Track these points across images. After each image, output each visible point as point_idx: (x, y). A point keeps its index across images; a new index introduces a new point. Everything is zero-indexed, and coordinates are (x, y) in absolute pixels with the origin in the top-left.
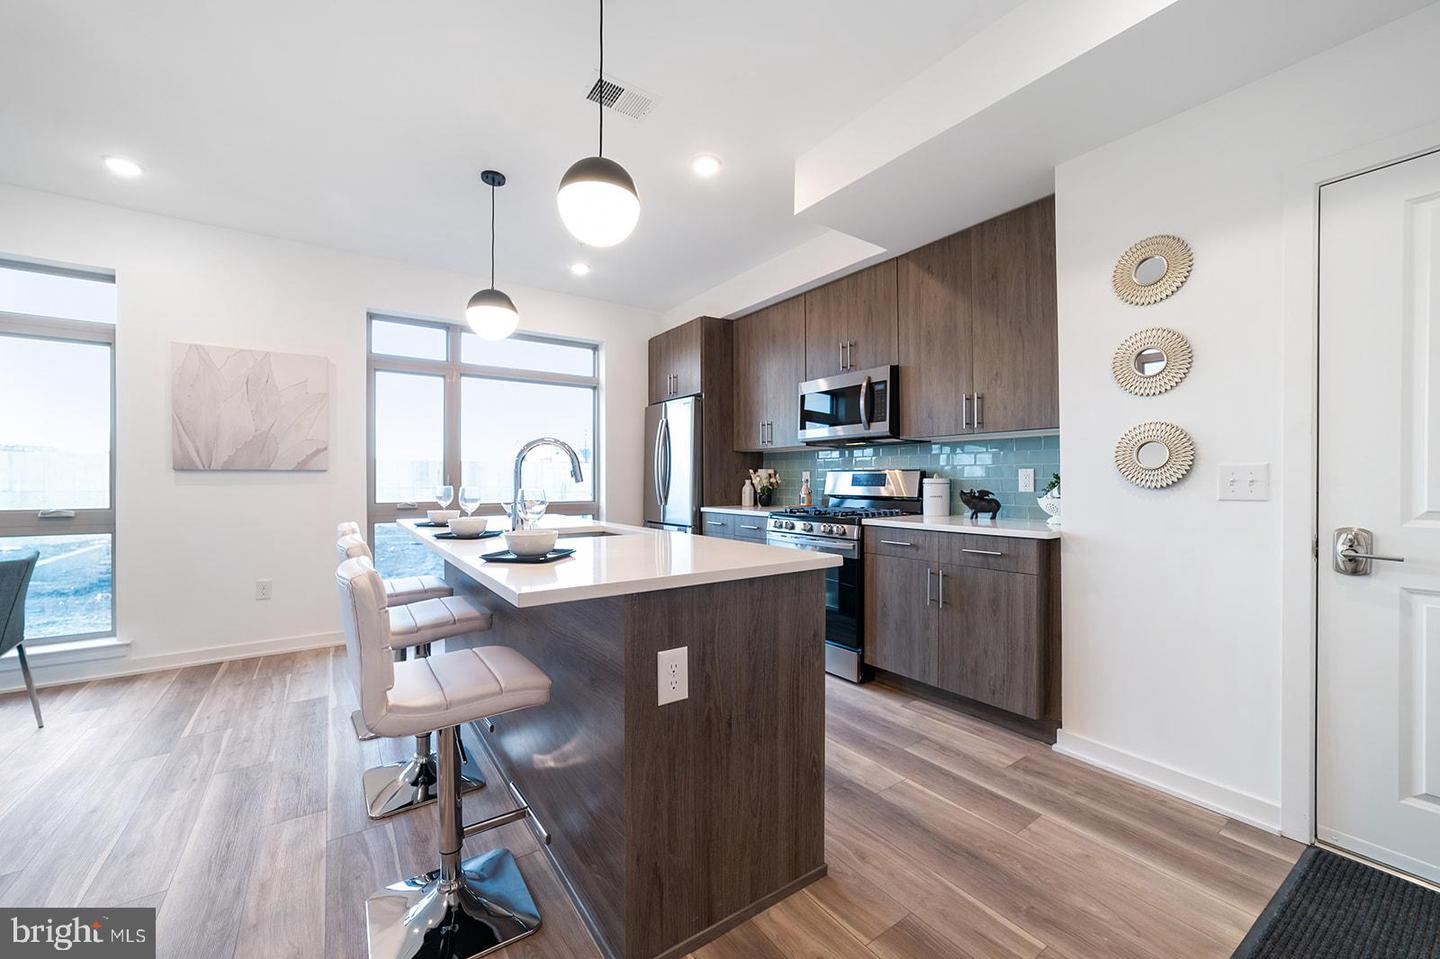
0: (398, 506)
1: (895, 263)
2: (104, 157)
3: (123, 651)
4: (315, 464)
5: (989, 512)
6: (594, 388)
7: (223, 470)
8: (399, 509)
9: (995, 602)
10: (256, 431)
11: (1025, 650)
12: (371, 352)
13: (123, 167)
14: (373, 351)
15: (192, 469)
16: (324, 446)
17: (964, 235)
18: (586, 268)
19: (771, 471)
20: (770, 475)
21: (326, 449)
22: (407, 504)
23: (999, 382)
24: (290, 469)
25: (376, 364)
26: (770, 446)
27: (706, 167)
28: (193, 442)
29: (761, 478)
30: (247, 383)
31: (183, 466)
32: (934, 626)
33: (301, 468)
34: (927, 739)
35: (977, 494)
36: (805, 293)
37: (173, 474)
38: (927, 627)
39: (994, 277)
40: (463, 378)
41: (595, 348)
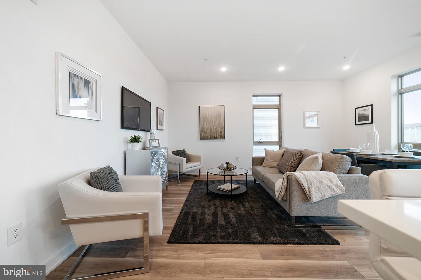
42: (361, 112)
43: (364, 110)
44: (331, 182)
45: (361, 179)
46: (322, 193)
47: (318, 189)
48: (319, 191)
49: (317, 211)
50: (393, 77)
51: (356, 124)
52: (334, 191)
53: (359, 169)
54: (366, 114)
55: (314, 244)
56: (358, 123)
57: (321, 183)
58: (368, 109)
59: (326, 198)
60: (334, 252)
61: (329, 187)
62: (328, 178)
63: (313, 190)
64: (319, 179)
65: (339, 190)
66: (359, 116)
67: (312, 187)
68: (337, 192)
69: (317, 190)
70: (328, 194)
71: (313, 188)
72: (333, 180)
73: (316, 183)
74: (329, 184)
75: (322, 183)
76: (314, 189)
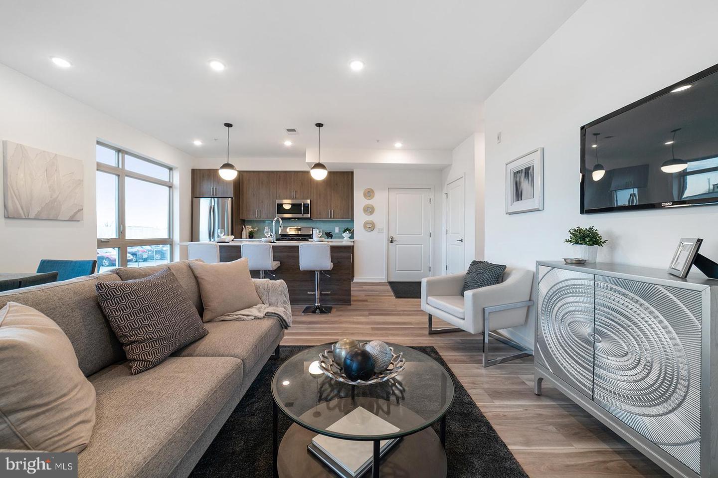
0: (102, 240)
2: (51, 57)
4: (78, 217)
6: (170, 187)
7: (37, 219)
8: (102, 242)
10: (51, 197)
13: (61, 63)
14: (98, 161)
16: (81, 208)
21: (82, 209)
23: (337, 208)
24: (67, 219)
28: (20, 203)
30: (46, 170)
31: (15, 216)
33: (72, 219)
37: (4, 220)
40: (126, 177)
41: (171, 169)
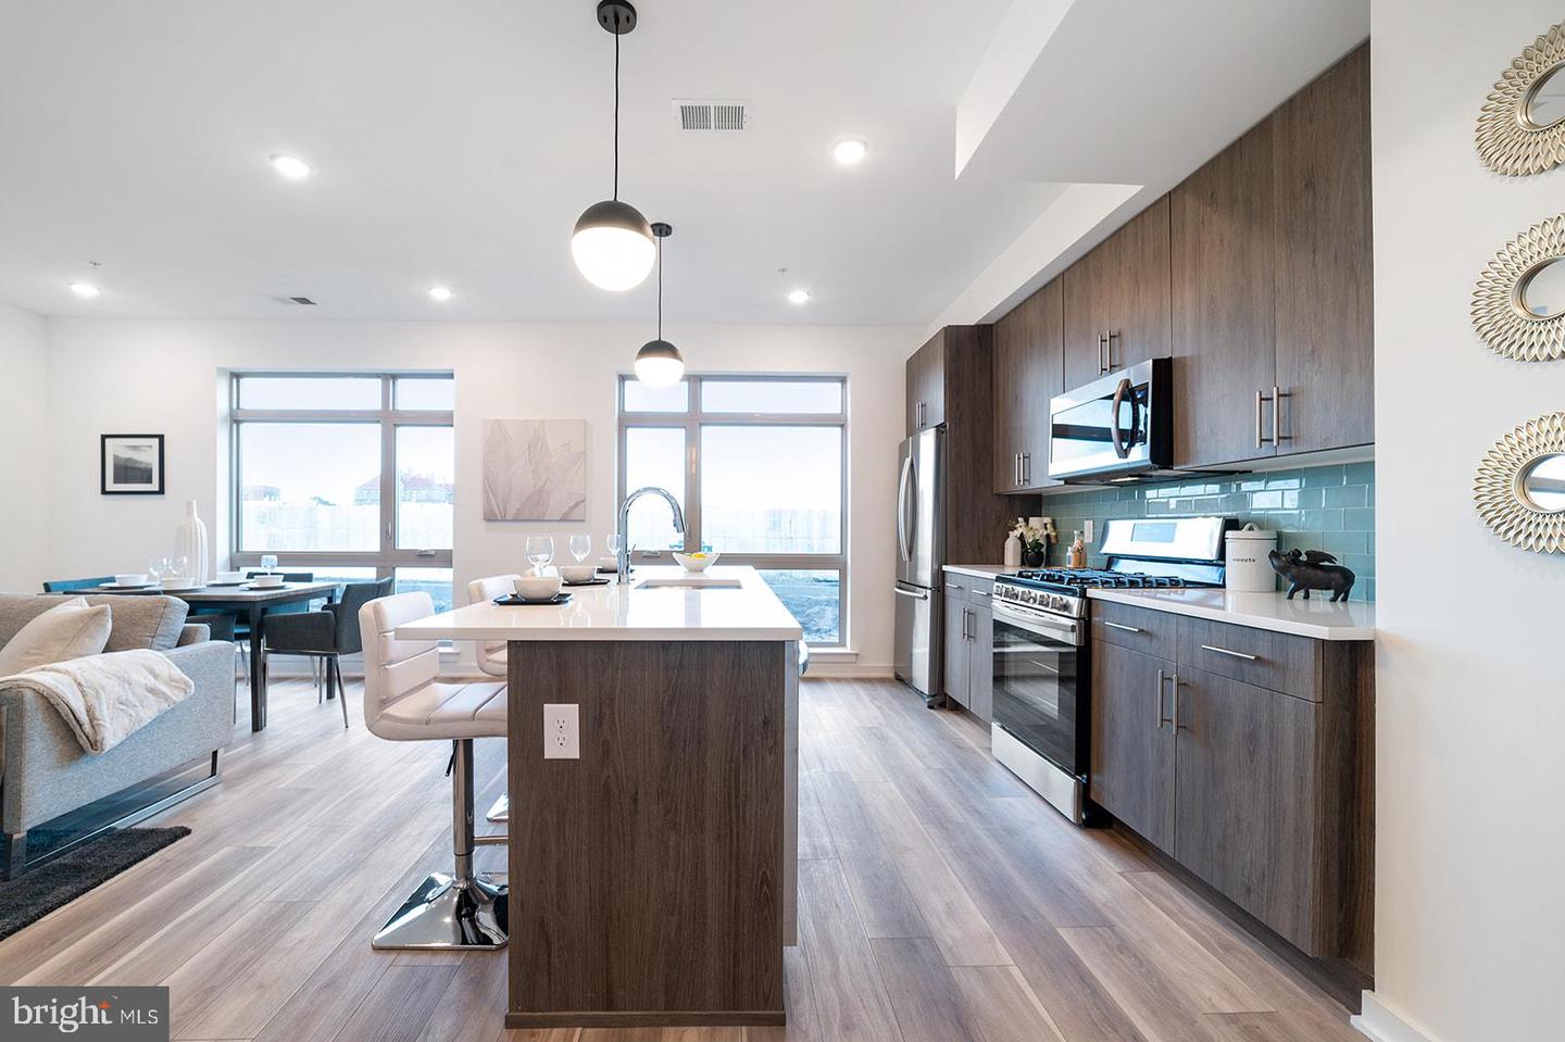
0: (645, 554)
1: (1169, 201)
2: (429, 289)
3: (452, 658)
4: (576, 514)
5: (1328, 588)
6: (842, 426)
7: (513, 520)
8: (645, 557)
9: (1251, 737)
10: (534, 487)
11: (1296, 831)
12: (624, 410)
13: (440, 294)
14: (627, 409)
15: (495, 520)
16: (582, 498)
17: (1261, 131)
18: (806, 294)
19: (1047, 520)
20: (1046, 524)
21: (584, 501)
22: (650, 552)
23: (1317, 365)
24: (558, 519)
25: (627, 421)
26: (1027, 487)
27: (850, 153)
28: (496, 500)
29: (1036, 528)
30: (529, 448)
31: (490, 518)
32: (1170, 761)
33: (565, 519)
34: (1111, 926)
35: (1304, 558)
36: (1063, 273)
37: (484, 523)
38: (1162, 762)
39: (1310, 184)
40: (703, 428)
41: (843, 380)
42: (126, 454)
43: (135, 448)
44: (156, 676)
45: (218, 651)
46: (133, 713)
47: (121, 706)
48: (122, 710)
49: (109, 777)
50: (221, 371)
51: (104, 492)
52: (167, 698)
53: (205, 628)
54: (141, 463)
55: (126, 867)
56: (110, 486)
57: (127, 686)
58: (151, 447)
59: (144, 724)
60: (189, 851)
61: (152, 691)
62: (143, 666)
63: (105, 714)
64: (119, 675)
65: (176, 692)
66: (115, 465)
67: (101, 704)
68: (174, 698)
69: (118, 708)
70: (148, 713)
71: (105, 707)
72: (158, 669)
73: (114, 689)
74: (152, 681)
75: (130, 684)
76: (108, 708)
